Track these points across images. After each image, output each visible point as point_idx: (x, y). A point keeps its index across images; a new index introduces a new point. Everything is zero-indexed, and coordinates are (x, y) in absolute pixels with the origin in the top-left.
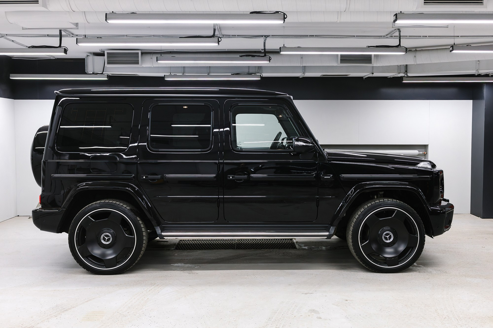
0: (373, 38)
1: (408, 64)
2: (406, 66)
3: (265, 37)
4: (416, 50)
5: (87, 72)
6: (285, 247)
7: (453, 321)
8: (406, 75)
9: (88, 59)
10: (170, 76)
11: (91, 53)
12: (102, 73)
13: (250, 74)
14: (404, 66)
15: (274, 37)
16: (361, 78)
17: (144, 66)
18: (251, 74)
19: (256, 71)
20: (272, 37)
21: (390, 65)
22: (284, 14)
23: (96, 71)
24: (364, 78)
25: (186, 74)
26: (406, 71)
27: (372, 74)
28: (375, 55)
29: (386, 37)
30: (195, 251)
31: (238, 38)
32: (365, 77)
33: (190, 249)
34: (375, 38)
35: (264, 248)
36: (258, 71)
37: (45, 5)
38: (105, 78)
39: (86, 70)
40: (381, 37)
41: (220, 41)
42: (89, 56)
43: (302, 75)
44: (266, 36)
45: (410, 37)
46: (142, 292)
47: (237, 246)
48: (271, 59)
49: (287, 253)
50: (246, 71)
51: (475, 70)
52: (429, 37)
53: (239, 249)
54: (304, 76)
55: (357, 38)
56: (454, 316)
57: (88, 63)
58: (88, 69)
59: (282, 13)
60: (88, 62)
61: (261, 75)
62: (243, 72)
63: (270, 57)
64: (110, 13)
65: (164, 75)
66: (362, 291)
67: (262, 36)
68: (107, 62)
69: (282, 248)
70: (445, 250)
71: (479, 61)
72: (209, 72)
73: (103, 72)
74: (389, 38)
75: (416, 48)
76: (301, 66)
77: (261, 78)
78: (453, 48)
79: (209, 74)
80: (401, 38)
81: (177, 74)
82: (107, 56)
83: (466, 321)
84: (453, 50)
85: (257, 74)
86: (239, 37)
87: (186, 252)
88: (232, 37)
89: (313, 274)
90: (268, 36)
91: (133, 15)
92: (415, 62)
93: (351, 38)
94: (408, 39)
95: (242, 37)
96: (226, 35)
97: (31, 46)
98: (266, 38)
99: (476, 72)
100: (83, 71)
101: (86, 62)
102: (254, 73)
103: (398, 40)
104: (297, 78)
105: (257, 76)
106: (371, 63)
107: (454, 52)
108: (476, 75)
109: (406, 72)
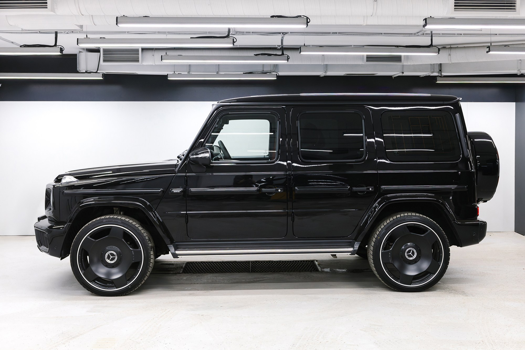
0: (403, 35)
1: (442, 63)
2: (440, 65)
3: (282, 34)
4: (451, 48)
5: (79, 70)
6: (306, 270)
7: (487, 346)
8: (440, 74)
9: (80, 56)
10: (174, 75)
11: (84, 49)
12: (96, 72)
13: (264, 73)
14: (438, 65)
15: (293, 34)
16: (391, 77)
17: (145, 63)
18: (266, 73)
19: (272, 69)
20: (291, 34)
21: (422, 64)
22: (307, 18)
23: (90, 69)
24: (393, 77)
25: (192, 73)
26: (441, 70)
27: (402, 73)
28: (404, 56)
29: (416, 35)
30: (205, 275)
31: (252, 35)
32: (395, 76)
33: (199, 273)
34: (404, 35)
35: (282, 271)
36: (273, 70)
37: (53, 10)
38: (101, 77)
39: (78, 68)
40: (412, 35)
41: (235, 42)
42: (81, 53)
43: (323, 74)
44: (284, 33)
45: (443, 35)
46: (153, 319)
47: (252, 269)
48: (289, 58)
49: (309, 276)
50: (260, 69)
51: (516, 70)
52: (464, 36)
53: (254, 272)
54: (325, 75)
55: (385, 36)
56: (489, 341)
57: (80, 61)
58: (80, 67)
59: (305, 17)
60: (80, 59)
61: (277, 74)
62: (257, 71)
63: (288, 56)
64: (121, 17)
65: (168, 74)
66: (392, 316)
67: (280, 33)
68: (103, 59)
69: (302, 271)
70: (484, 273)
71: (520, 60)
72: (218, 71)
73: (97, 70)
74: (420, 36)
75: (451, 45)
76: (323, 64)
77: (277, 78)
78: (489, 49)
79: (217, 73)
80: (433, 36)
81: (182, 73)
82: (103, 53)
83: (501, 346)
84: (489, 51)
85: (273, 73)
86: (254, 34)
87: (196, 276)
88: (246, 34)
89: (338, 299)
90: (286, 33)
91: (146, 19)
92: (450, 61)
93: (378, 35)
94: (441, 36)
95: (257, 34)
96: (239, 32)
97: (23, 45)
98: (284, 35)
99: (518, 72)
100: (74, 70)
101: (78, 59)
102: (269, 72)
103: (430, 38)
104: (318, 77)
105: (273, 76)
106: (401, 62)
107: (491, 53)
108: (519, 75)
109: (440, 72)
